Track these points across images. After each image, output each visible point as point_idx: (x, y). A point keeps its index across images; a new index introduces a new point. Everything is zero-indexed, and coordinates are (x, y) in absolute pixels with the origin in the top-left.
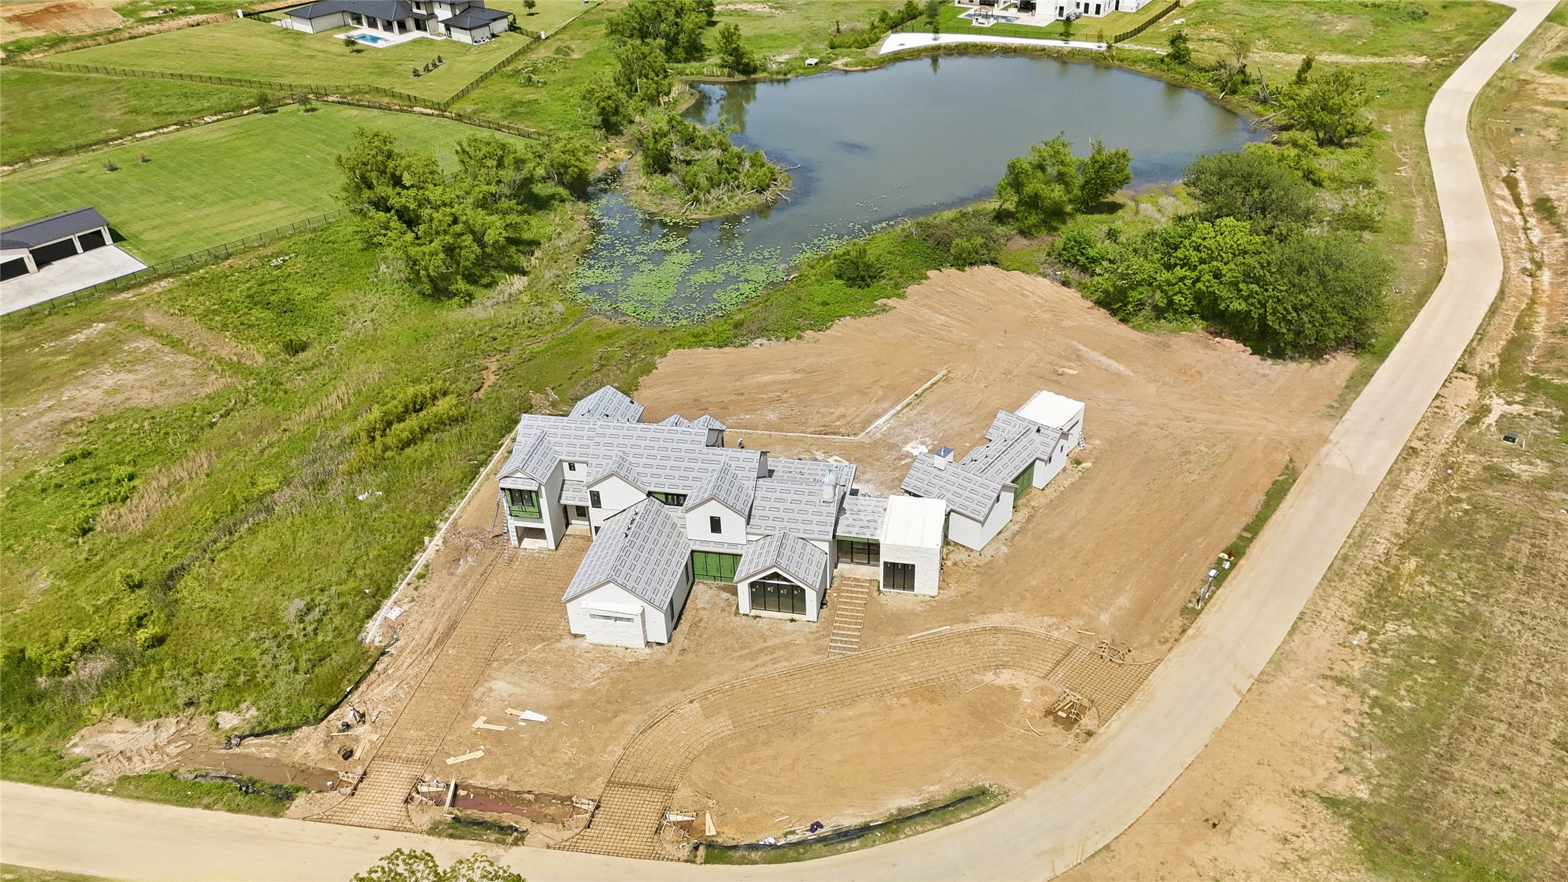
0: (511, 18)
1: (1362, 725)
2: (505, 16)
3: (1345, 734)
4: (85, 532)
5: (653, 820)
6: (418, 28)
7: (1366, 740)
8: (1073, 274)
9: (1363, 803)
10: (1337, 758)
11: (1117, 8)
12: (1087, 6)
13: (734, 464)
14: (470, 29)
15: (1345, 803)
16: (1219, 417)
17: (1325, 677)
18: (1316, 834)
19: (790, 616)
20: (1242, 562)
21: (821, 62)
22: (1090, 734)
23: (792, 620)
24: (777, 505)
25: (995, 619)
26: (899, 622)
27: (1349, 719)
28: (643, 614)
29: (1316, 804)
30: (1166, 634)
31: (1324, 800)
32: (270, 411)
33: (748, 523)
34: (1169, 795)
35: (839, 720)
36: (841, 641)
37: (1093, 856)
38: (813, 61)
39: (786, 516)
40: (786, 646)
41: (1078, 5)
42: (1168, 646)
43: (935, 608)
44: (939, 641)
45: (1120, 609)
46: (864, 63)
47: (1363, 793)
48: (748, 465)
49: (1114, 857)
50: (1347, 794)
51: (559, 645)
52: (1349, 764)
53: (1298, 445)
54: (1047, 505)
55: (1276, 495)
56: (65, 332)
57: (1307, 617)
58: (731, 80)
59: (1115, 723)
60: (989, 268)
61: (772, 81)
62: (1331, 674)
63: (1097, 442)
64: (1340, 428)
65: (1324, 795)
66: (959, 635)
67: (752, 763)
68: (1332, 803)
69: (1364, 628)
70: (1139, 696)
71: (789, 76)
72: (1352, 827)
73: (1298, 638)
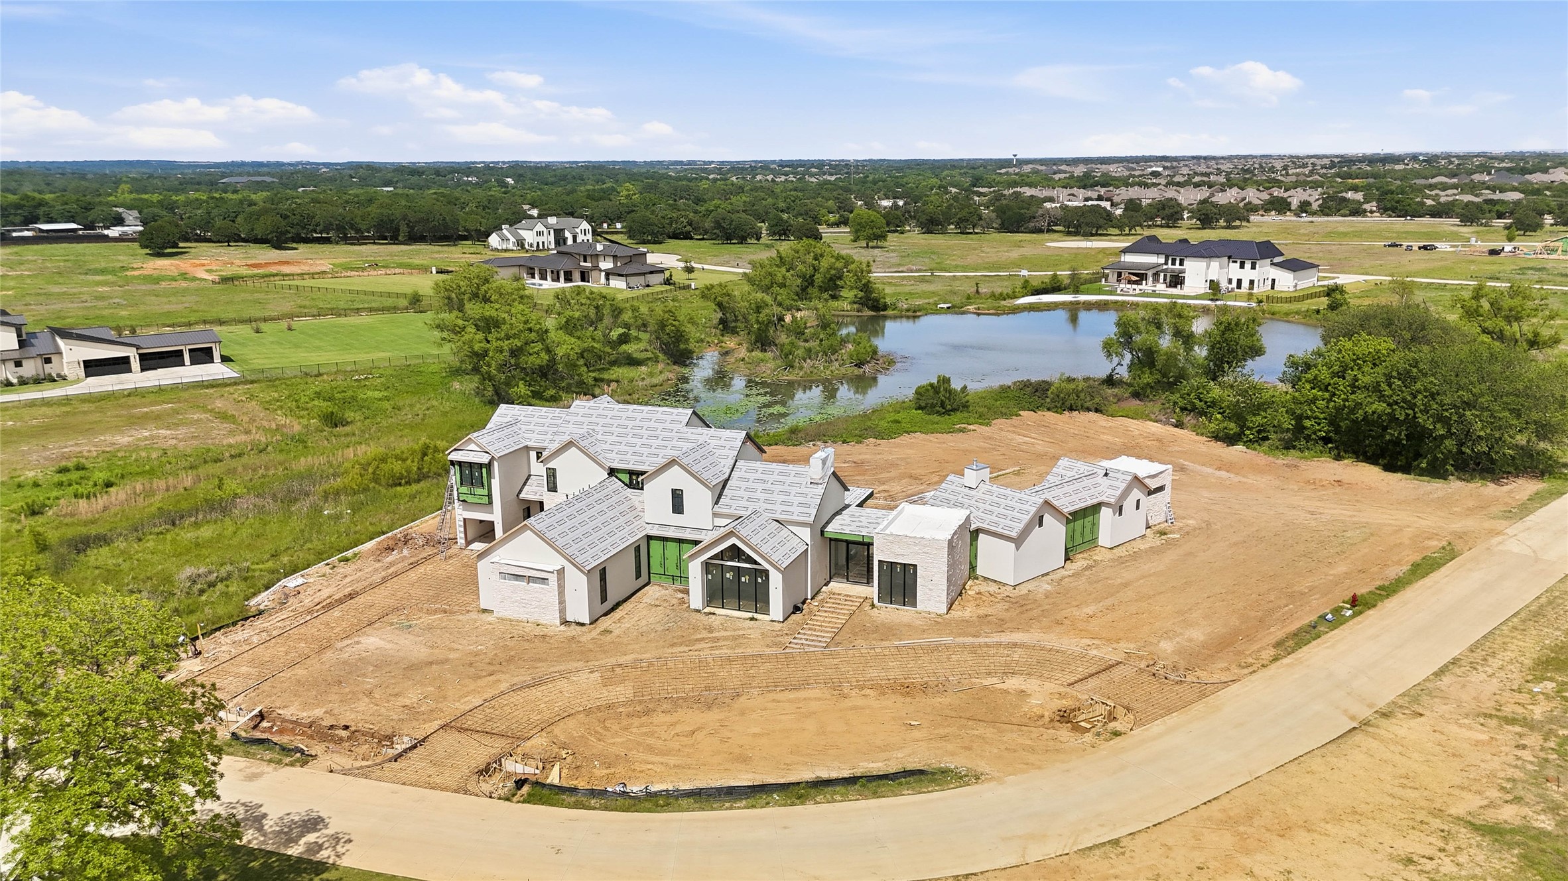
0: (667, 274)
1: (1546, 760)
2: (662, 271)
3: (1516, 767)
4: (34, 513)
5: (481, 760)
6: (583, 280)
7: (1551, 772)
8: (1188, 419)
9: (1548, 834)
10: (1502, 789)
11: (1273, 287)
12: (1239, 282)
13: (713, 443)
14: (627, 276)
15: (1513, 831)
16: (1354, 513)
17: (1491, 716)
18: (1462, 858)
19: (750, 615)
20: (1371, 612)
21: (954, 307)
22: (1116, 734)
23: (752, 619)
24: (755, 485)
25: (1017, 637)
26: (888, 631)
27: (1526, 755)
28: (561, 572)
29: (1464, 830)
30: (1250, 660)
31: (1476, 828)
32: (280, 457)
33: (717, 503)
34: (1225, 801)
35: (774, 700)
36: (807, 640)
37: (1090, 848)
38: (945, 306)
39: (763, 497)
40: (735, 638)
41: (1230, 281)
42: (1251, 669)
43: (937, 624)
44: (935, 648)
45: (1191, 640)
46: (997, 308)
47: (1546, 823)
48: (728, 444)
49: (1123, 854)
50: (1518, 822)
51: (460, 617)
52: (1522, 793)
53: (1461, 536)
54: (1113, 560)
55: (1423, 568)
56: (135, 406)
57: (1463, 663)
58: (860, 314)
59: (1157, 727)
60: (1092, 415)
61: (901, 317)
62: (1498, 713)
63: (1191, 522)
64: (1520, 526)
65: (1478, 822)
66: (964, 646)
67: (642, 726)
68: (1495, 833)
69: (1551, 679)
70: (1199, 707)
71: (918, 314)
72: (1522, 857)
73: (1447, 680)
